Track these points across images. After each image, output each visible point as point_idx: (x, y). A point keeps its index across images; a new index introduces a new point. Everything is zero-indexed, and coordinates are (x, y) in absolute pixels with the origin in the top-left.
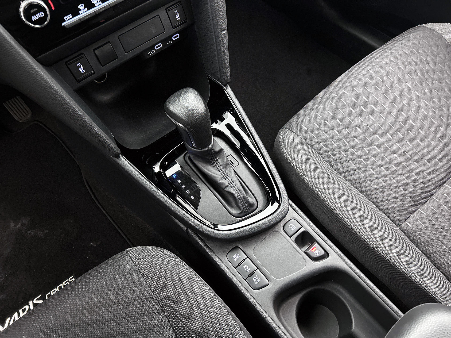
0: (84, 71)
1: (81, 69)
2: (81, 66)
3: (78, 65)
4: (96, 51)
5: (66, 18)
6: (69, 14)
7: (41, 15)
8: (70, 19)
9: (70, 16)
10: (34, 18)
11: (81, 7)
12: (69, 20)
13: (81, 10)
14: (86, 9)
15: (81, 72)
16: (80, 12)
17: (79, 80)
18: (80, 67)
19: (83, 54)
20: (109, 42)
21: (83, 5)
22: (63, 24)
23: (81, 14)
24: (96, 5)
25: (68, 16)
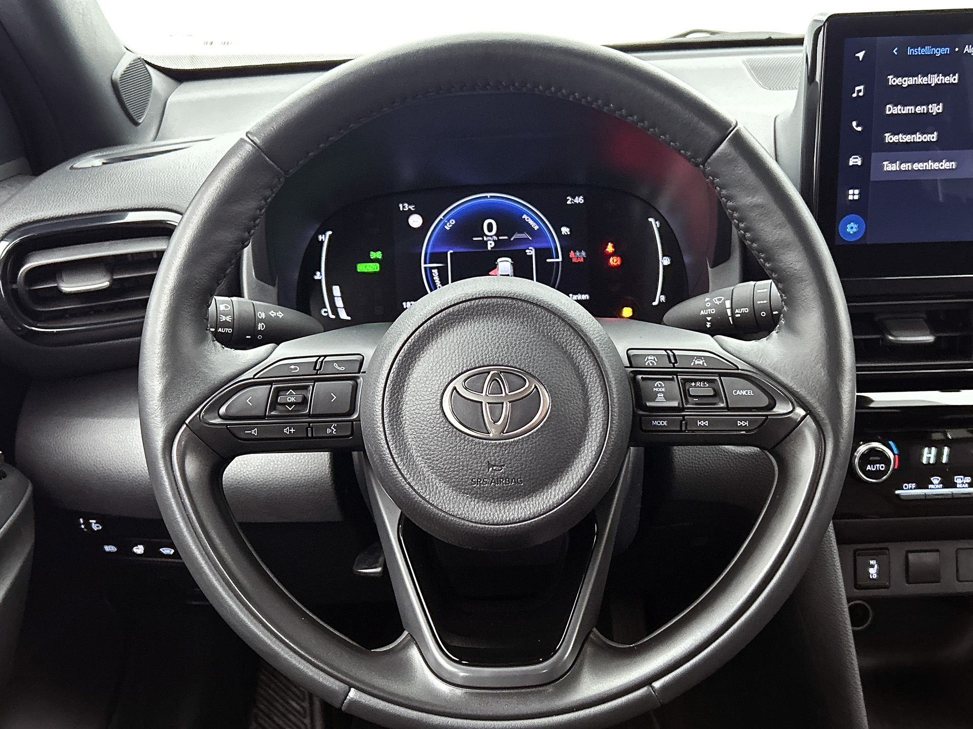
0: (875, 576)
1: (873, 572)
2: (876, 566)
3: (872, 562)
4: (911, 556)
5: (906, 487)
6: (912, 483)
7: (881, 467)
8: (911, 489)
9: (914, 485)
10: (869, 468)
11: (936, 480)
12: (908, 489)
13: (933, 484)
14: (941, 485)
15: (871, 575)
16: (930, 486)
17: (860, 585)
18: (873, 566)
19: (888, 550)
20: (937, 551)
21: (940, 479)
22: (897, 492)
23: (931, 489)
24: (958, 486)
25: (910, 484)
